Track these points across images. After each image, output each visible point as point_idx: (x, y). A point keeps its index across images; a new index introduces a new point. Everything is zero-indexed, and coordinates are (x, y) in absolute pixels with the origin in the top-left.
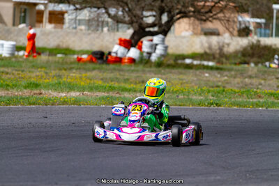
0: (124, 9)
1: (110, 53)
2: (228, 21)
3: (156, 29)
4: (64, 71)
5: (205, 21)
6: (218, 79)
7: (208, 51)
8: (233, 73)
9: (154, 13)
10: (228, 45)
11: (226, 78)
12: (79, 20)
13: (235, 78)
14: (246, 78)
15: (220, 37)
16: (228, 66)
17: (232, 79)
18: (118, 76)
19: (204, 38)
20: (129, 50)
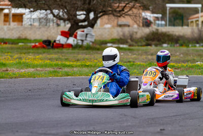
0: (63, 10)
1: (55, 41)
2: (136, 16)
3: (86, 23)
4: (23, 55)
5: (120, 17)
6: (130, 57)
7: (122, 37)
8: (140, 52)
9: (85, 13)
10: (136, 33)
11: (135, 56)
12: (34, 19)
13: (141, 55)
14: (149, 55)
15: (130, 28)
16: (137, 48)
17: (139, 57)
18: (61, 57)
19: (119, 29)
20: (68, 38)
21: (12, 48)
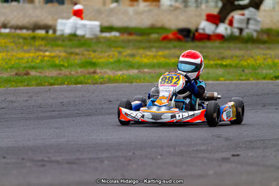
1: (197, 30)
20: (217, 25)
21: (129, 41)
